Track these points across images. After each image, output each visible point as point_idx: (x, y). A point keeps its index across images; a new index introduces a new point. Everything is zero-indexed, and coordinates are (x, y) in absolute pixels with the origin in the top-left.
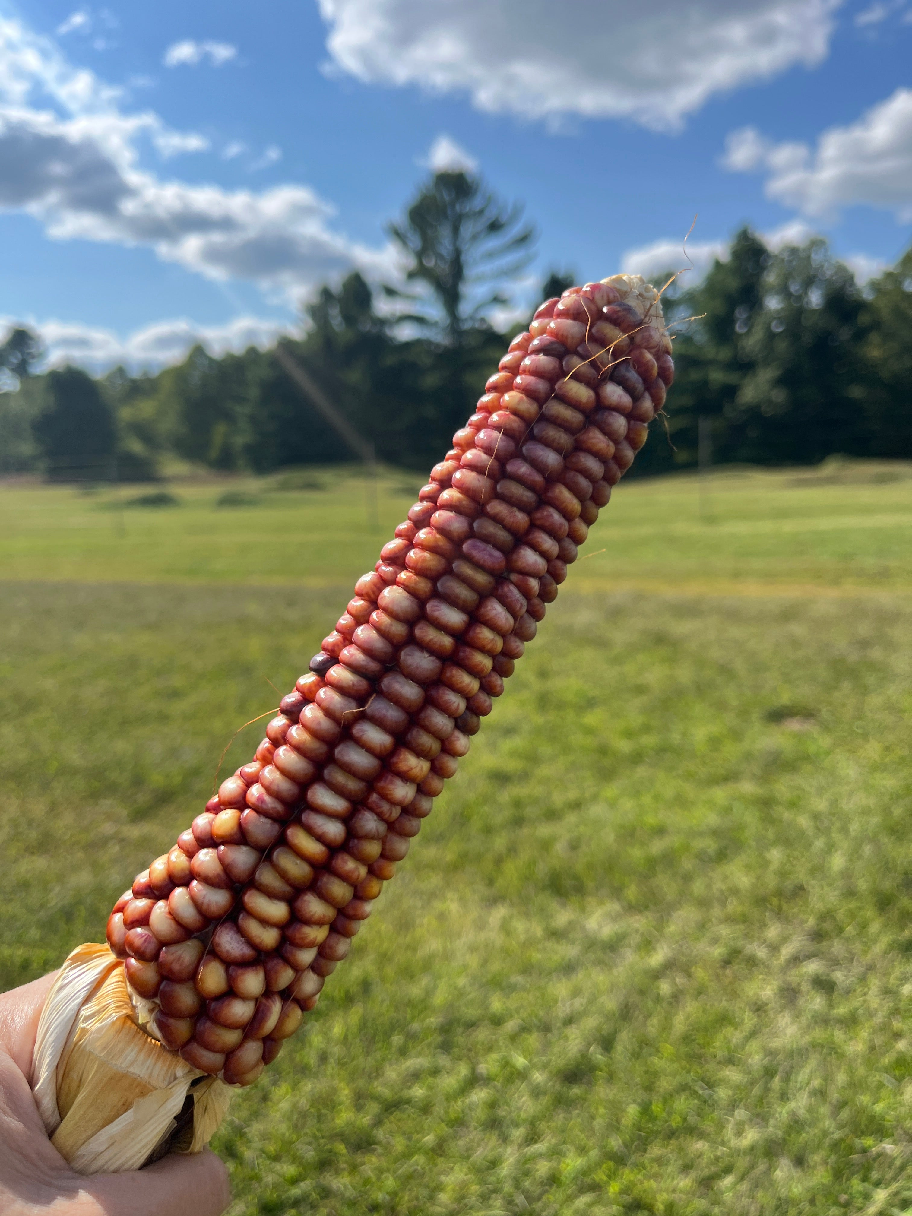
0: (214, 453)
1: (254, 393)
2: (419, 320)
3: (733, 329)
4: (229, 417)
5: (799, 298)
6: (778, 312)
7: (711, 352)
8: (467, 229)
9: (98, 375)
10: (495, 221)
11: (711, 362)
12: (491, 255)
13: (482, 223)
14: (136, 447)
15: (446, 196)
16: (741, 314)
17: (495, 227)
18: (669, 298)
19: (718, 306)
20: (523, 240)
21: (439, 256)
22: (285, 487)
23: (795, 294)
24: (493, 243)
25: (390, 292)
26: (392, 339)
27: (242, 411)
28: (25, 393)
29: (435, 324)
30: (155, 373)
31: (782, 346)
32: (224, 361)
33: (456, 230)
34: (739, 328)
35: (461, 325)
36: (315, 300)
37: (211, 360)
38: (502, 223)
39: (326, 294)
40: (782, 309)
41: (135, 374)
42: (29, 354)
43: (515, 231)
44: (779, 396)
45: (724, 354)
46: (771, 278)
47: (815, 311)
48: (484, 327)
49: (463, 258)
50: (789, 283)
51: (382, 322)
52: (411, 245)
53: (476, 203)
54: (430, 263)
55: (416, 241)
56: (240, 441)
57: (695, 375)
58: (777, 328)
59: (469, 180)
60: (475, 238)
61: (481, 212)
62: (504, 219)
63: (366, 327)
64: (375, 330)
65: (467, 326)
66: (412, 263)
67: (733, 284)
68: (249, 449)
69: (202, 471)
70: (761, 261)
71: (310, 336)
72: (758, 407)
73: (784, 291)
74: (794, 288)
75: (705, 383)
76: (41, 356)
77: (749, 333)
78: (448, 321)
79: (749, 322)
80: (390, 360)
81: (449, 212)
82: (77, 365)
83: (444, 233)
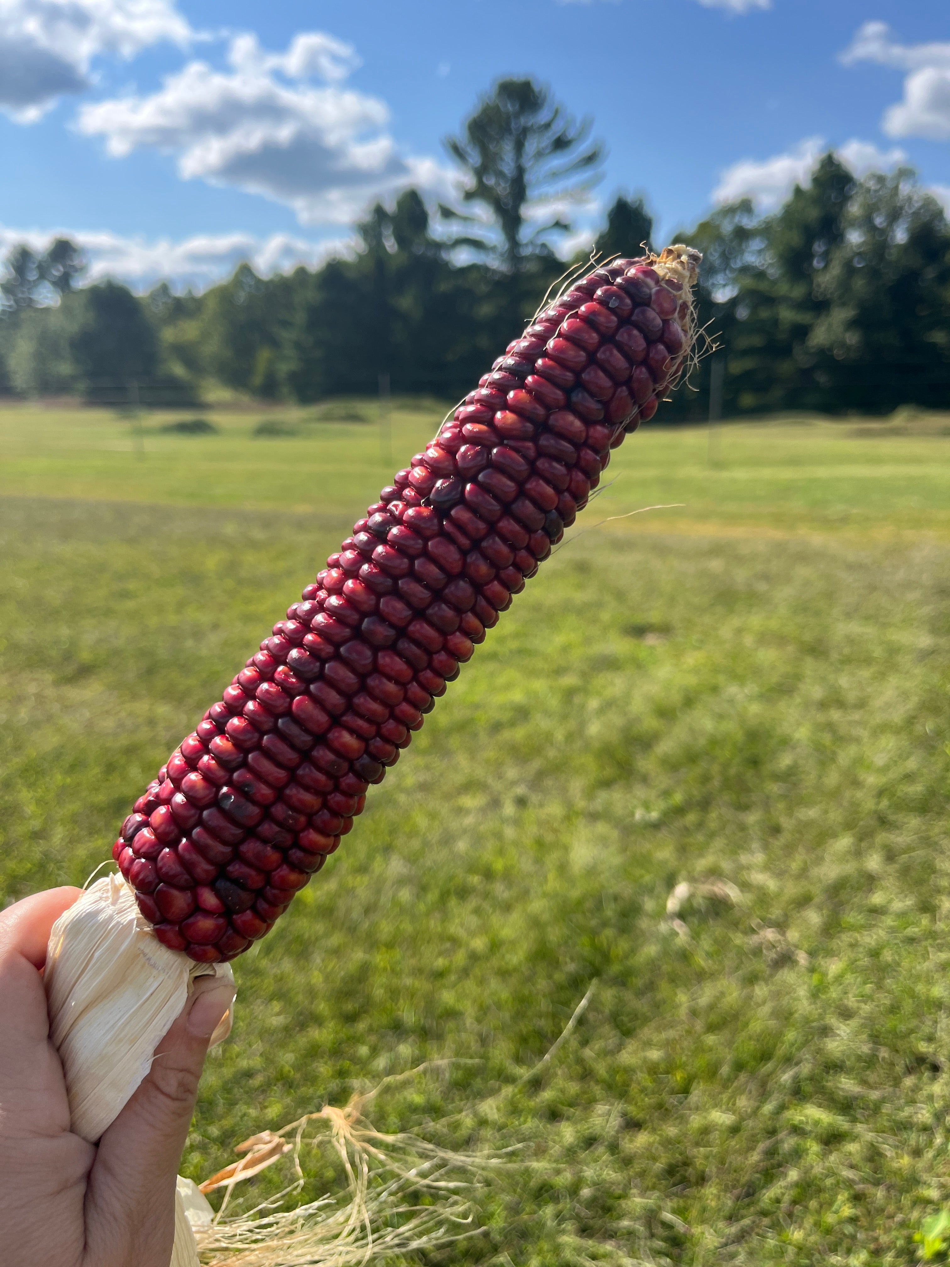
0: (258, 380)
1: (300, 318)
2: (477, 244)
3: (811, 264)
4: (275, 343)
5: (882, 232)
6: (859, 246)
7: (784, 289)
8: (532, 145)
9: (140, 292)
10: (561, 135)
11: (784, 299)
12: (555, 176)
13: (547, 139)
14: (178, 370)
15: (510, 107)
16: (819, 247)
17: (561, 144)
18: (745, 227)
19: (795, 238)
20: (590, 159)
21: (500, 174)
22: (327, 418)
23: (879, 226)
24: (558, 161)
25: (447, 213)
26: (446, 264)
27: (287, 336)
28: (66, 309)
29: (493, 249)
30: (200, 291)
31: (859, 284)
32: (271, 282)
33: (519, 147)
34: (817, 263)
35: (521, 250)
36: (367, 218)
37: (259, 281)
38: (570, 138)
39: (379, 212)
40: (864, 242)
41: (179, 292)
42: (73, 266)
43: (581, 149)
44: (852, 338)
45: (798, 292)
46: (854, 209)
47: (899, 246)
48: (545, 253)
49: (527, 177)
50: (875, 215)
51: (438, 246)
52: (471, 161)
53: (543, 117)
54: (490, 181)
55: (475, 158)
56: (284, 368)
57: (764, 314)
58: (859, 263)
59: (536, 88)
60: (540, 155)
61: (548, 126)
62: (571, 135)
63: (419, 250)
64: (430, 253)
65: (526, 251)
66: (469, 181)
67: (813, 214)
68: (293, 377)
69: (245, 399)
70: (845, 189)
71: (361, 257)
72: (831, 349)
73: (867, 223)
74: (879, 221)
75: (776, 322)
76: (82, 270)
77: (826, 267)
78: (507, 246)
79: (826, 256)
80: (444, 287)
81: (513, 126)
82: (119, 281)
83: (507, 149)
